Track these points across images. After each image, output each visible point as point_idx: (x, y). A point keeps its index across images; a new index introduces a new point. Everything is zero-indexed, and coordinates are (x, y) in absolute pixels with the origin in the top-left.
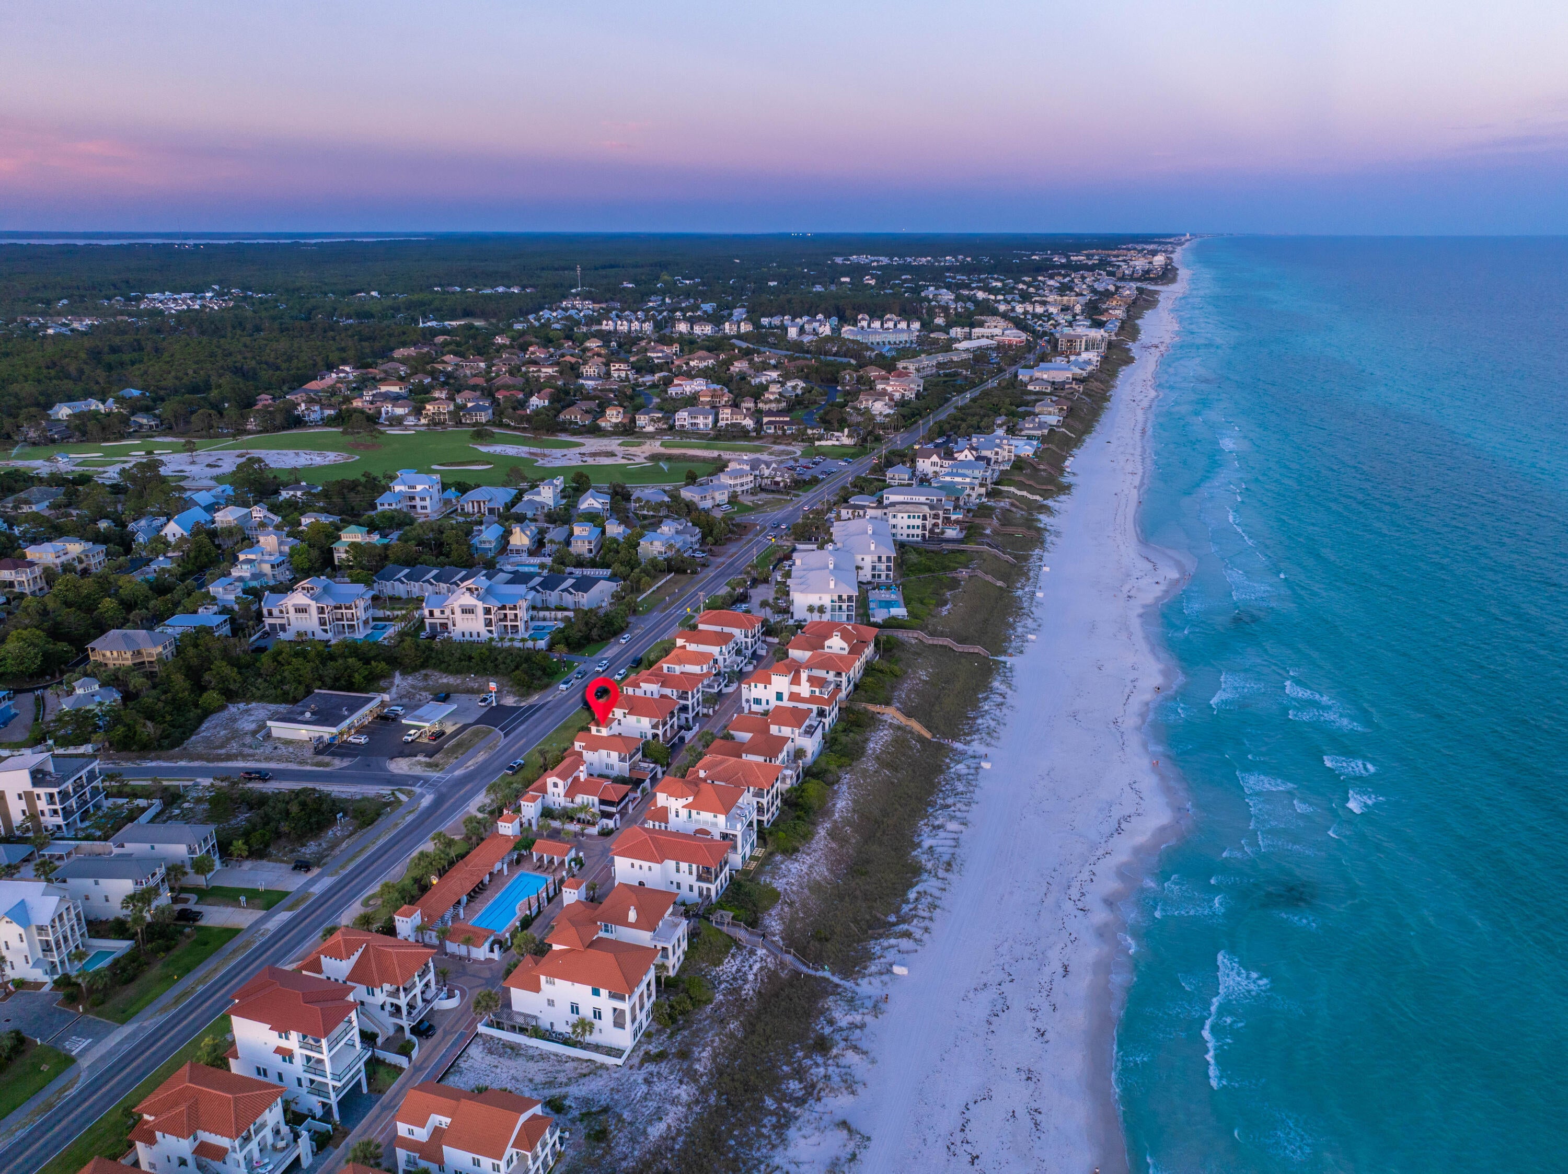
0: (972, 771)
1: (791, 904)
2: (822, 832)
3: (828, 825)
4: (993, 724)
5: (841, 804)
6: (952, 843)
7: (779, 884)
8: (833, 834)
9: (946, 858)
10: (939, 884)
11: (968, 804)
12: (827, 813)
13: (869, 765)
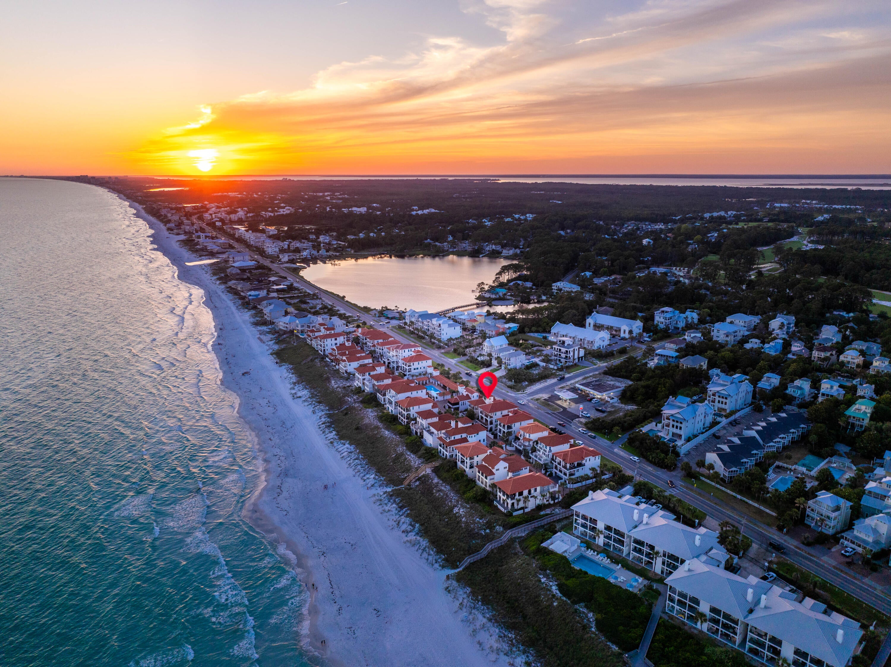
0: (365, 478)
1: (360, 410)
2: (379, 424)
3: (381, 426)
4: (387, 508)
5: (387, 432)
6: (340, 450)
7: (370, 410)
8: (377, 428)
9: (335, 444)
10: (329, 438)
11: (350, 464)
12: (387, 429)
13: (401, 449)
